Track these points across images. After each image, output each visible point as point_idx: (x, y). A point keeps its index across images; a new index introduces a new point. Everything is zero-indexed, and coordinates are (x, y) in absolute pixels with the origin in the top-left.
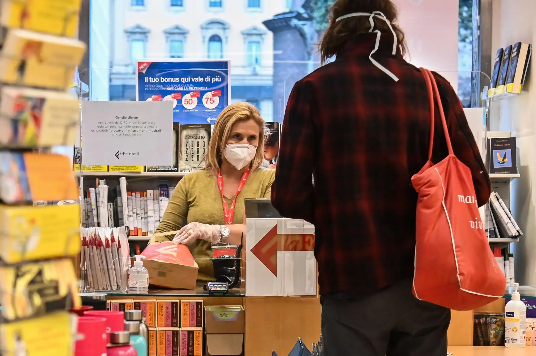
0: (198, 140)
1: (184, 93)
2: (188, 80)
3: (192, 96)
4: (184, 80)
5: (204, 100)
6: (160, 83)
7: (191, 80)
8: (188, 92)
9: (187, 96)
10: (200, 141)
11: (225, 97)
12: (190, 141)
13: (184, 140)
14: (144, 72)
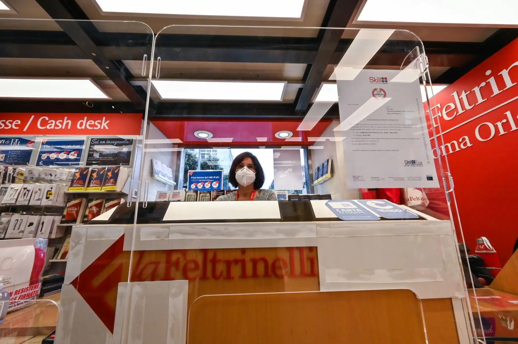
0: (206, 197)
1: (205, 182)
2: (207, 178)
3: (208, 183)
4: (206, 178)
5: (213, 185)
6: (197, 179)
7: (208, 178)
8: (207, 182)
9: (207, 183)
10: (207, 198)
11: (221, 183)
12: (203, 198)
13: (201, 198)
14: (191, 175)
